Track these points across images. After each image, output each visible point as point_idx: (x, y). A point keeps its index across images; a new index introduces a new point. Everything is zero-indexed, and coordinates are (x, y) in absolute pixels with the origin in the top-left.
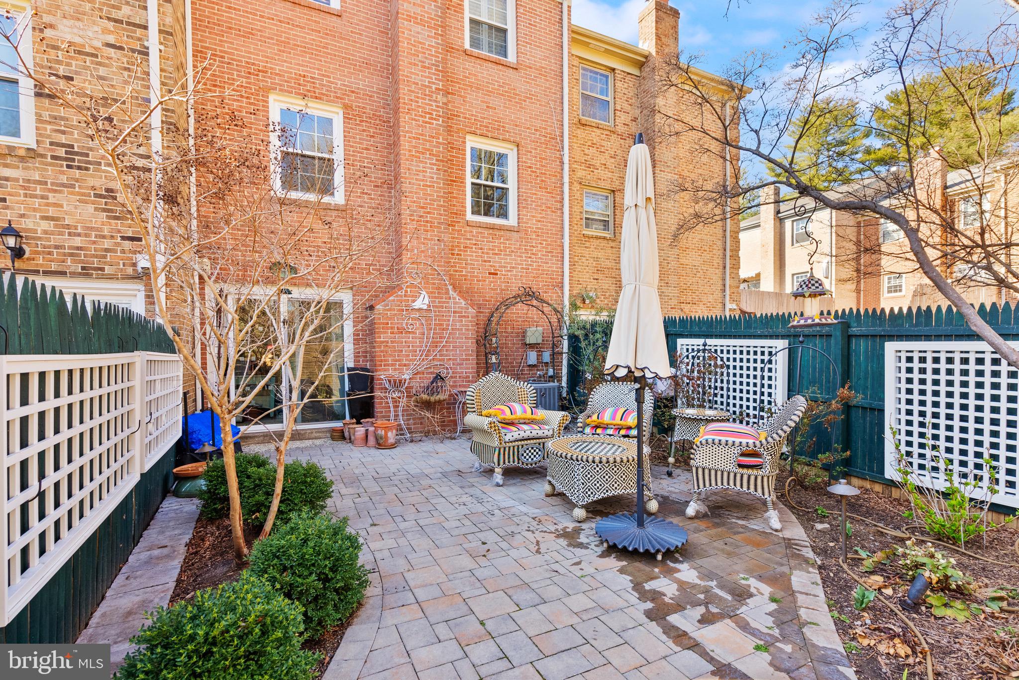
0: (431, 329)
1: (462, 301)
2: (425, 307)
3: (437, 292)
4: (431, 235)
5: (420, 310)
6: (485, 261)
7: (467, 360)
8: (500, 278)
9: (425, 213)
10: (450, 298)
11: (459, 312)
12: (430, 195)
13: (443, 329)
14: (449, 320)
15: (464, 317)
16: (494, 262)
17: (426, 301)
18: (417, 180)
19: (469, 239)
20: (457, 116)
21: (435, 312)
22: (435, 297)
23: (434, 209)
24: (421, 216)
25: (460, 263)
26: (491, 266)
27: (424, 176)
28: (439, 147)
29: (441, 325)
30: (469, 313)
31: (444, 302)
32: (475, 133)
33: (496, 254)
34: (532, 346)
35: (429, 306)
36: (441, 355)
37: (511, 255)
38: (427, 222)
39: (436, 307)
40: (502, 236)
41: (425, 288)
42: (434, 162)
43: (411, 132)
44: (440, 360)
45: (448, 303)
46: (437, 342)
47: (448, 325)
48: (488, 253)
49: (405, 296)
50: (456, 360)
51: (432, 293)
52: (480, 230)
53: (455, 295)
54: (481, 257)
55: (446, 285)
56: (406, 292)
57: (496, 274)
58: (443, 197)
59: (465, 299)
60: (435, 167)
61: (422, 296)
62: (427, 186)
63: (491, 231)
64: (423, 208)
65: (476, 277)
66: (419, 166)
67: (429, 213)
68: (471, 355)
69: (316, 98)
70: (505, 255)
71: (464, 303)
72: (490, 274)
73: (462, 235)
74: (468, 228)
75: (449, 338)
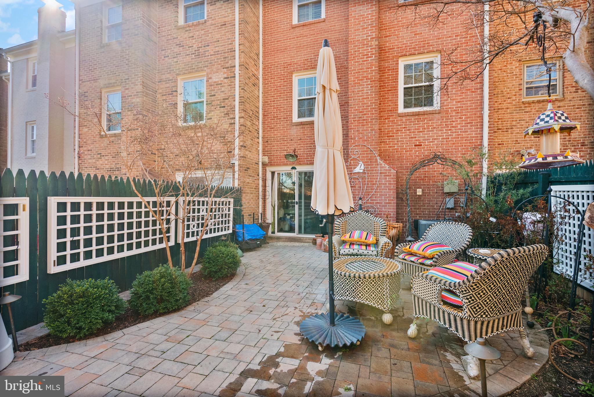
0: (365, 184)
1: (386, 166)
2: (361, 171)
3: (369, 162)
4: (366, 128)
5: (359, 173)
6: (412, 138)
7: (389, 203)
8: (424, 148)
9: (363, 115)
10: (378, 165)
11: (384, 173)
12: (366, 104)
13: (373, 184)
14: (377, 178)
15: (388, 176)
16: (419, 137)
17: (363, 167)
18: (358, 96)
19: (400, 125)
20: (392, 49)
21: (368, 173)
22: (369, 165)
23: (369, 111)
24: (360, 118)
25: (393, 142)
26: (416, 140)
27: (363, 93)
28: (372, 73)
29: (372, 181)
30: (391, 173)
31: (374, 167)
32: (405, 55)
33: (421, 132)
34: (450, 194)
35: (364, 170)
36: (371, 200)
37: (433, 131)
38: (364, 120)
39: (369, 171)
40: (425, 118)
41: (362, 160)
42: (369, 83)
43: (355, 70)
44: (370, 203)
45: (377, 167)
46: (369, 192)
47: (376, 181)
48: (414, 132)
49: (350, 165)
50: (382, 203)
51: (366, 162)
52: (408, 118)
53: (382, 162)
54: (409, 135)
55: (375, 156)
56: (351, 163)
57: (421, 145)
58: (374, 103)
59: (388, 164)
60: (369, 86)
61: (360, 165)
62: (364, 99)
63: (417, 117)
64: (361, 112)
65: (405, 149)
66: (359, 88)
67: (365, 114)
68: (392, 200)
69: (312, 68)
70: (428, 131)
71: (387, 167)
72: (415, 146)
73: (395, 123)
74: (399, 118)
75: (376, 189)
